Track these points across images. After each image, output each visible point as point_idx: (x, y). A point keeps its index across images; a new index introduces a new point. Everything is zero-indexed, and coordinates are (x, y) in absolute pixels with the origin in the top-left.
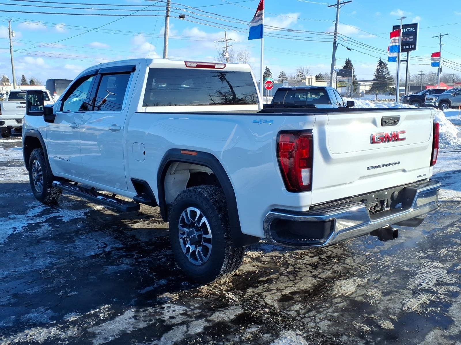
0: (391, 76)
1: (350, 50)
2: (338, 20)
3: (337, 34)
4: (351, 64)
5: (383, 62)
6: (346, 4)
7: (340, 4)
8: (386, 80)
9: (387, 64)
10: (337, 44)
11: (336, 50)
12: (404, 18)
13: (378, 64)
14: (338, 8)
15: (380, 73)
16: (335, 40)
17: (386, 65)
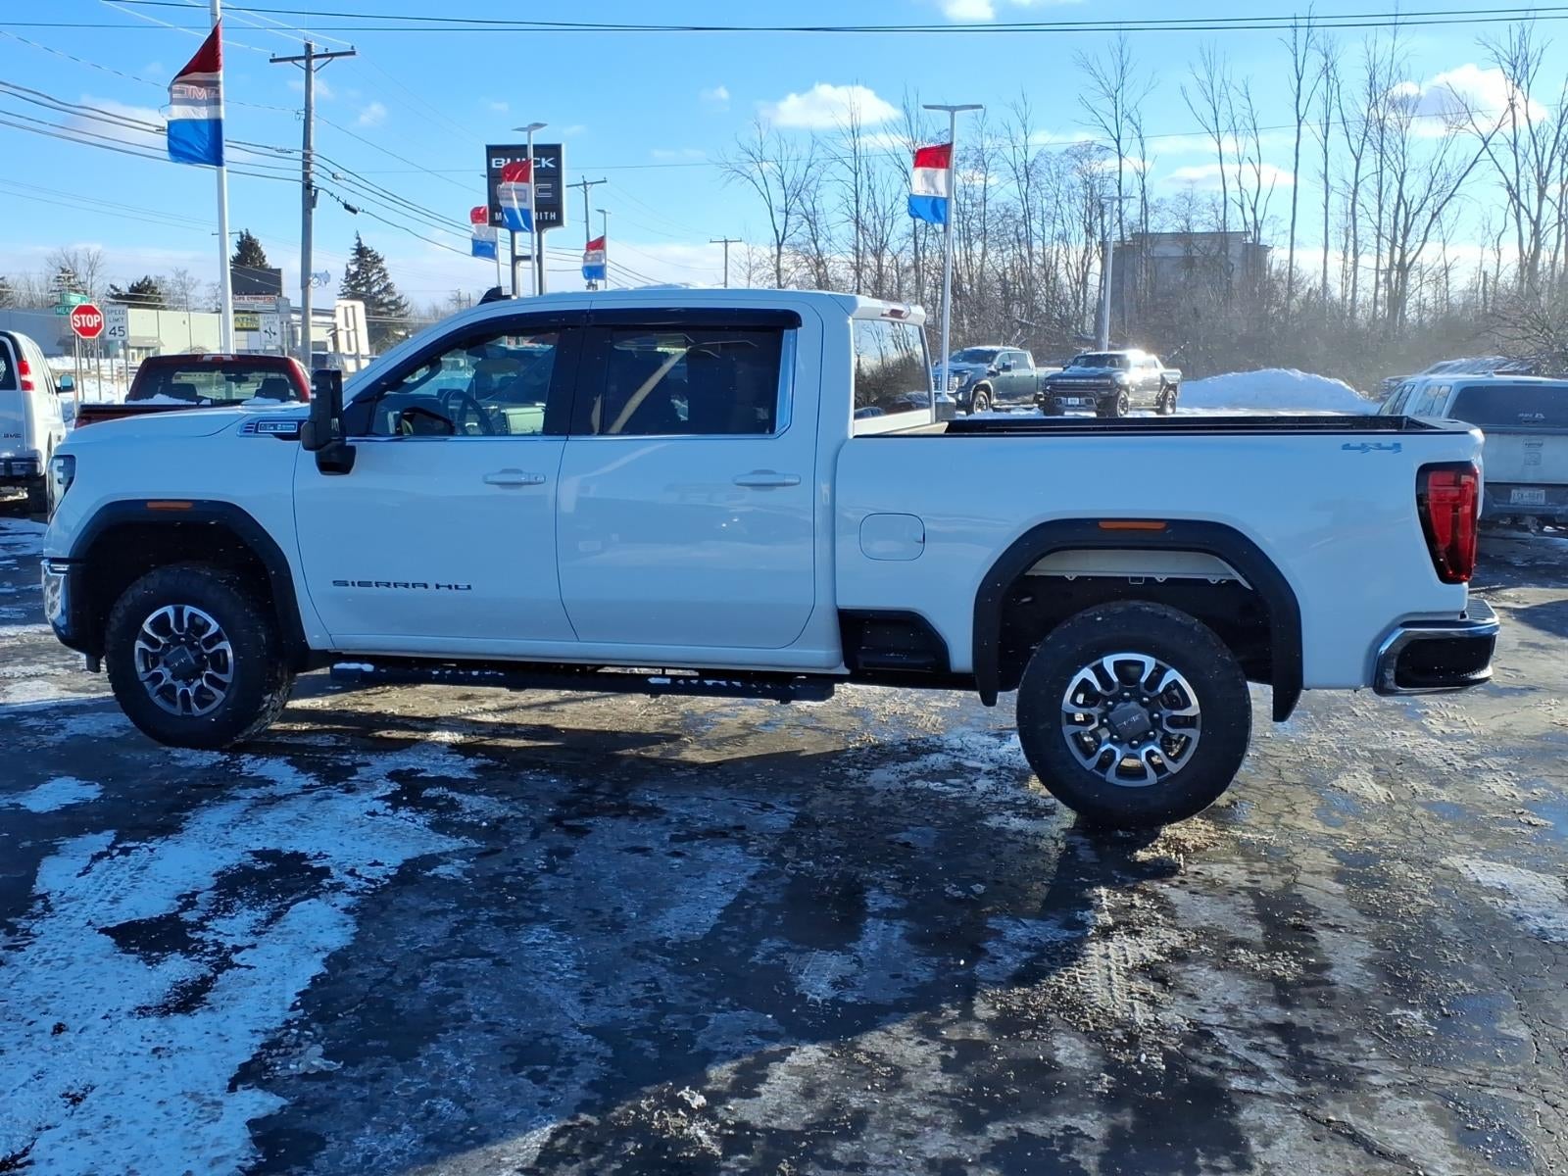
0: (400, 298)
1: (354, 211)
2: (313, 111)
3: (313, 157)
4: (257, 249)
5: (369, 252)
6: (335, 58)
7: (315, 57)
8: (381, 310)
9: (381, 257)
10: (316, 191)
11: (314, 210)
12: (538, 126)
13: (354, 257)
14: (308, 69)
15: (362, 285)
16: (306, 176)
17: (381, 261)
